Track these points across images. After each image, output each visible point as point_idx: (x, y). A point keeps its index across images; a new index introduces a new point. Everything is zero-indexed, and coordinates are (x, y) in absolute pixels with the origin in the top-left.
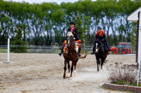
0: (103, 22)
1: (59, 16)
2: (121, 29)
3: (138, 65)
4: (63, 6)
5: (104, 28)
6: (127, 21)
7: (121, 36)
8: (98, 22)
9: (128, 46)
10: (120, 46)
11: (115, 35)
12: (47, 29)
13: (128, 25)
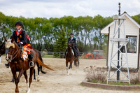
0: (81, 34)
1: (48, 28)
2: (96, 39)
3: (108, 68)
4: (52, 20)
5: (83, 39)
6: (100, 34)
7: (95, 45)
8: (78, 34)
9: (101, 53)
10: (95, 53)
11: (90, 44)
12: (38, 38)
13: (101, 37)
